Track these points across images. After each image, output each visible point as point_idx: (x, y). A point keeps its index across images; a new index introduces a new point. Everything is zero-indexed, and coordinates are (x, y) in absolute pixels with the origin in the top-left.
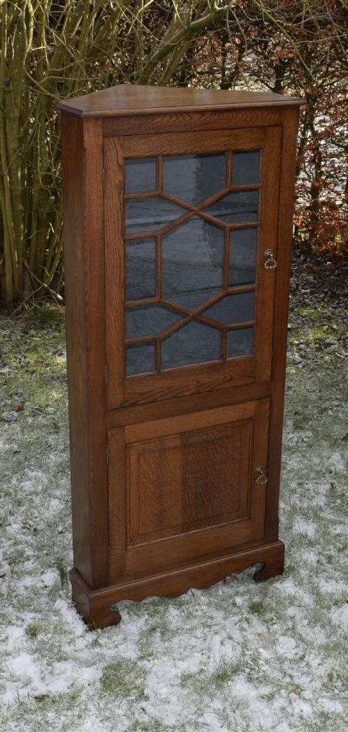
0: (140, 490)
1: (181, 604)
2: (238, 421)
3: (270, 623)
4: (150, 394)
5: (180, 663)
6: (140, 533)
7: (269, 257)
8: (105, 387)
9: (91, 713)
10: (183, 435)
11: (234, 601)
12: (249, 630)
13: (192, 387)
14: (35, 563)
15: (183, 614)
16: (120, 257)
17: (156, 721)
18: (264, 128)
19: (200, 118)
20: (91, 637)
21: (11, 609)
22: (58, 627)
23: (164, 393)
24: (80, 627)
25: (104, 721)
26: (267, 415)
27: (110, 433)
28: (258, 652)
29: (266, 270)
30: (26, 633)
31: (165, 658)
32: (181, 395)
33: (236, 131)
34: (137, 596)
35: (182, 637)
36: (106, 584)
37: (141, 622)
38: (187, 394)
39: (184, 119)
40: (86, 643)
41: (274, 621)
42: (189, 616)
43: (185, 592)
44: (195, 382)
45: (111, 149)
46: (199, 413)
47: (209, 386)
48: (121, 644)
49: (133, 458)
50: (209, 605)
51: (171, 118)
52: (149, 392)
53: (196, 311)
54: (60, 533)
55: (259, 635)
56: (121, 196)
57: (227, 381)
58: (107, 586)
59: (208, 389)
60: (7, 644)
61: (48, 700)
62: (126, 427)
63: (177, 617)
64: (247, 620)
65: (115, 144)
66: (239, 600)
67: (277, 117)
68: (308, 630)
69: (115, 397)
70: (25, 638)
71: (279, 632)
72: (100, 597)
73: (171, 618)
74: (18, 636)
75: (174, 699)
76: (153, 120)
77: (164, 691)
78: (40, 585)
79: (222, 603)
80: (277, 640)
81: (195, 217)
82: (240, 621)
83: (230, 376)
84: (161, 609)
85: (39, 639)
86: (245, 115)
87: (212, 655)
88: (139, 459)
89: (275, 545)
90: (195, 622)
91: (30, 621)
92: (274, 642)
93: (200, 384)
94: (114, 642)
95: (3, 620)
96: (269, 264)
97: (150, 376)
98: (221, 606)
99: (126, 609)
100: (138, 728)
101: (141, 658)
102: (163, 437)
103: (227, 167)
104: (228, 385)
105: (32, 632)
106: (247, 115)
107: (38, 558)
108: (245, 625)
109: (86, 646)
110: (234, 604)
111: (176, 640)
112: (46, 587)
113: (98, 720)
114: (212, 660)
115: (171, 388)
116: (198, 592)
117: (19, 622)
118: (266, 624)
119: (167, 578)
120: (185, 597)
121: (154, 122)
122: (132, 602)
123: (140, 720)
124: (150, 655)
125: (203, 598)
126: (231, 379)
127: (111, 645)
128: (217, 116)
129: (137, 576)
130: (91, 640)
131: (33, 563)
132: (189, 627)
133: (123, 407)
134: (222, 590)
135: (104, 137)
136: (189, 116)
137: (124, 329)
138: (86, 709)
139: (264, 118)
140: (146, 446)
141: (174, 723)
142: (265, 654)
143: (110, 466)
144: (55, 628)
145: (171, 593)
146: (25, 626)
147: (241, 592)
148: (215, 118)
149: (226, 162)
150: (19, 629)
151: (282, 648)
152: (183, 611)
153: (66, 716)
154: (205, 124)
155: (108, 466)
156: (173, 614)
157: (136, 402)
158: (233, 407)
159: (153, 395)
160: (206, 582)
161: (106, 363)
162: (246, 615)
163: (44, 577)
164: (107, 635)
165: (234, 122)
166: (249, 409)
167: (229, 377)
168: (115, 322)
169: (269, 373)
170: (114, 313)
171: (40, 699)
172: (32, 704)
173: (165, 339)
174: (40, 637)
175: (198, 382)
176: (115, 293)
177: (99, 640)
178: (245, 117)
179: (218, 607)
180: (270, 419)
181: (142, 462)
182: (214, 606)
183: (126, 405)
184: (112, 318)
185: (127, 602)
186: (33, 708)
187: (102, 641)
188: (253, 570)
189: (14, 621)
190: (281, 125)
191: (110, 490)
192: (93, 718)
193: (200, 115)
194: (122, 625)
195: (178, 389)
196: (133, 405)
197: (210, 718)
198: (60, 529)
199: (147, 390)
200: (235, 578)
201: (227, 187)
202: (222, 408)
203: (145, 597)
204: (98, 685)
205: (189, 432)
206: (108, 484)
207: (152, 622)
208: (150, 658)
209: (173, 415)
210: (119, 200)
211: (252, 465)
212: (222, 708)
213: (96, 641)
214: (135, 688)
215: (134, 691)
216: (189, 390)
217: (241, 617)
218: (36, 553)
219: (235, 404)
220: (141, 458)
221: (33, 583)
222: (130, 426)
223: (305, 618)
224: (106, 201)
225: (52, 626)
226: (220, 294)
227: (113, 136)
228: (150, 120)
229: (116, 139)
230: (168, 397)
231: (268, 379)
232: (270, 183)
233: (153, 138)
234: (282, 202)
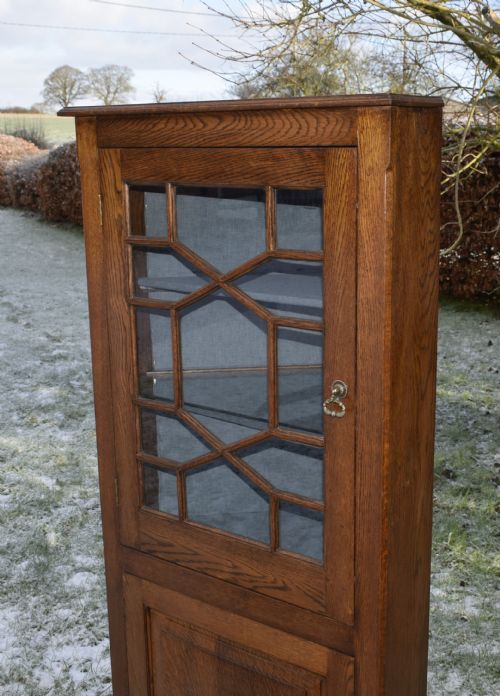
2: (301, 667)
4: (169, 549)
8: (117, 512)
10: (218, 639)
13: (227, 570)
18: (323, 150)
19: (219, 124)
23: (189, 557)
32: (208, 572)
38: (219, 576)
39: (196, 126)
47: (252, 581)
49: (157, 632)
51: (177, 124)
52: (170, 545)
56: (122, 238)
57: (280, 589)
59: (250, 586)
62: (144, 581)
65: (111, 158)
67: (346, 130)
69: (129, 530)
76: (154, 125)
86: (287, 122)
88: (160, 637)
93: (237, 571)
96: (331, 406)
97: (169, 521)
103: (266, 215)
104: (280, 595)
106: (291, 123)
115: (196, 554)
121: (156, 129)
126: (284, 588)
128: (243, 123)
133: (137, 549)
135: (100, 147)
136: (203, 122)
139: (321, 130)
140: (171, 626)
143: (127, 625)
148: (240, 126)
154: (224, 136)
157: (155, 551)
158: (291, 638)
159: (175, 553)
161: (117, 476)
165: (269, 134)
166: (318, 656)
167: (280, 584)
168: (124, 422)
170: (122, 409)
175: (235, 567)
176: (121, 379)
178: (288, 126)
181: (165, 645)
183: (143, 548)
184: (121, 413)
190: (354, 146)
195: (208, 562)
196: (149, 552)
202: (270, 629)
205: (228, 640)
206: (127, 650)
210: (120, 243)
216: (222, 571)
219: (291, 633)
220: (164, 639)
222: (148, 583)
227: (109, 147)
228: (150, 126)
229: (112, 151)
230: (194, 566)
231: (350, 623)
232: (337, 254)
233: (156, 155)
234: (361, 296)
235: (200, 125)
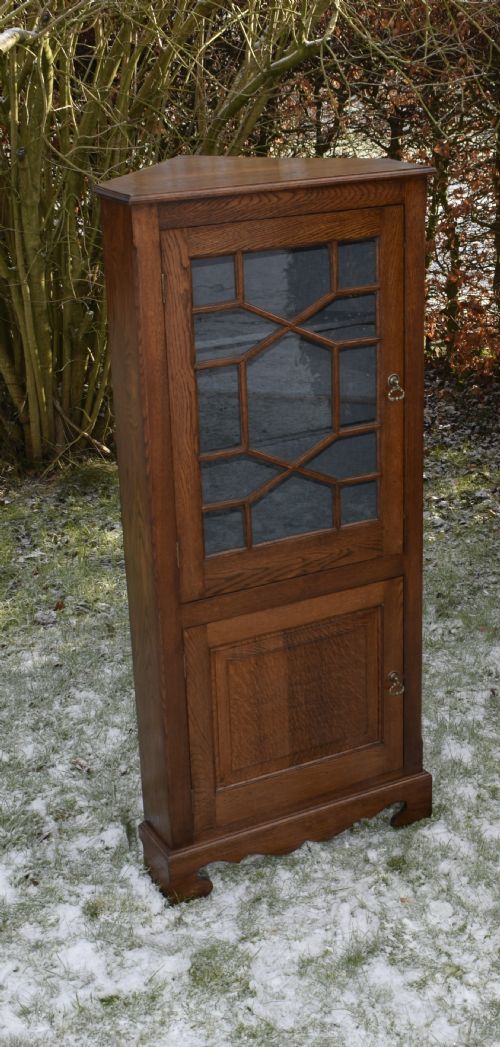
0: (232, 710)
1: (293, 864)
2: (360, 610)
3: (416, 884)
4: (239, 579)
5: (296, 945)
6: (234, 768)
7: (394, 384)
8: (177, 574)
9: (178, 1018)
10: (287, 633)
11: (366, 856)
12: (389, 895)
13: (297, 566)
14: (90, 818)
15: (297, 877)
16: (190, 393)
17: (268, 1025)
18: (380, 209)
19: (293, 197)
20: (172, 914)
21: (61, 881)
22: (127, 903)
23: (258, 576)
24: (157, 902)
25: (196, 1028)
26: (401, 600)
27: (186, 634)
28: (401, 924)
29: (390, 402)
30: (84, 912)
31: (276, 938)
32: (280, 578)
33: (341, 214)
34: (233, 856)
35: (297, 908)
36: (190, 841)
37: (240, 890)
38: (289, 576)
39: (270, 201)
40: (166, 922)
41: (422, 881)
42: (306, 879)
43: (298, 846)
44: (300, 560)
45: (171, 245)
46: (307, 601)
47: (319, 564)
48: (214, 922)
49: (220, 666)
50: (332, 862)
51: (252, 199)
52: (239, 575)
53: (297, 463)
54: (124, 773)
55: (402, 900)
56: (188, 310)
57: (344, 556)
58: (192, 844)
59: (319, 568)
60: (57, 930)
61: (117, 1002)
62: (208, 625)
63: (289, 882)
64: (385, 880)
65: (176, 239)
66: (372, 855)
67: (397, 193)
68: (469, 891)
69: (192, 584)
70: (83, 920)
71: (430, 895)
72: (182, 860)
73: (281, 884)
74: (72, 917)
75: (290, 993)
76: (227, 204)
77: (276, 983)
78: (100, 846)
79: (350, 859)
80: (428, 906)
81: (291, 334)
82: (376, 882)
83: (348, 549)
84: (267, 871)
85: (102, 920)
87: (339, 931)
88: (227, 667)
89: (418, 777)
90: (314, 887)
91: (88, 897)
92: (424, 909)
93: (307, 562)
94: (204, 920)
95: (51, 896)
96: (395, 394)
97: (239, 554)
98: (348, 864)
99: (219, 874)
100: (243, 1035)
101: (243, 940)
102: (259, 636)
103: (331, 265)
104: (344, 562)
105: (92, 911)
106: (356, 192)
107: (95, 809)
108: (383, 888)
109: (167, 927)
110: (367, 861)
111: (289, 913)
112: (107, 849)
113: (188, 1026)
114: (340, 937)
115: (267, 569)
116: (316, 847)
117: (73, 899)
118: (410, 885)
119: (274, 828)
120: (298, 854)
121: (228, 207)
122: (227, 864)
123: (246, 1024)
124: (255, 935)
125: (323, 854)
126: (349, 554)
127: (202, 924)
128: (315, 195)
129: (232, 828)
130: (172, 918)
131: (88, 817)
132: (306, 894)
133: (202, 598)
134: (349, 842)
135: (161, 230)
136: (277, 197)
137: (200, 491)
138: (171, 1013)
139: (378, 194)
140: (237, 651)
141: (292, 1025)
142: (411, 926)
143: (188, 680)
144: (123, 904)
145: (280, 849)
146: (82, 904)
147: (375, 844)
148: (313, 197)
149: (330, 258)
150: (73, 907)
151: (435, 917)
152: (297, 873)
153: (144, 1023)
154: (298, 207)
155: (185, 680)
156: (284, 878)
157: (220, 591)
158: (353, 591)
159: (244, 580)
160: (326, 832)
161: (177, 539)
162: (383, 874)
163: (105, 835)
164: (194, 910)
165: (338, 201)
166: (375, 593)
167: (345, 552)
168: (187, 483)
169: (401, 542)
170: (185, 471)
171: (107, 1001)
172: (97, 1010)
173: (255, 502)
174: (103, 917)
175: (304, 560)
176: (185, 443)
177: (184, 918)
178: (353, 194)
179: (345, 865)
180: (404, 604)
181: (232, 672)
182: (338, 864)
183: (208, 594)
184: (183, 476)
185: (220, 865)
186: (99, 1015)
187: (188, 919)
188: (390, 812)
189: (66, 898)
190: (402, 204)
191: (190, 712)
192: (181, 1024)
193: (291, 195)
194: (214, 896)
195: (278, 570)
196: (216, 594)
197: (340, 1016)
198: (123, 768)
199: (235, 573)
200: (366, 825)
201: (331, 291)
202: (337, 594)
203: (244, 856)
204: (186, 979)
205: (295, 628)
206: (187, 705)
207: (256, 889)
208: (255, 939)
209: (272, 607)
210: (186, 315)
211: (382, 668)
212: (356, 1002)
213: (180, 919)
214: (237, 980)
215: (235, 984)
216: (291, 571)
217: (376, 877)
218: (92, 803)
219: (355, 587)
220: (231, 667)
221: (90, 844)
222: (213, 624)
223: (464, 875)
224: (167, 317)
225: (118, 902)
226: (328, 438)
227: (173, 228)
228: (223, 204)
229: (178, 232)
230: (263, 582)
231: (400, 551)
232: (390, 283)
233: (228, 229)
234: (408, 309)
235: (275, 199)
